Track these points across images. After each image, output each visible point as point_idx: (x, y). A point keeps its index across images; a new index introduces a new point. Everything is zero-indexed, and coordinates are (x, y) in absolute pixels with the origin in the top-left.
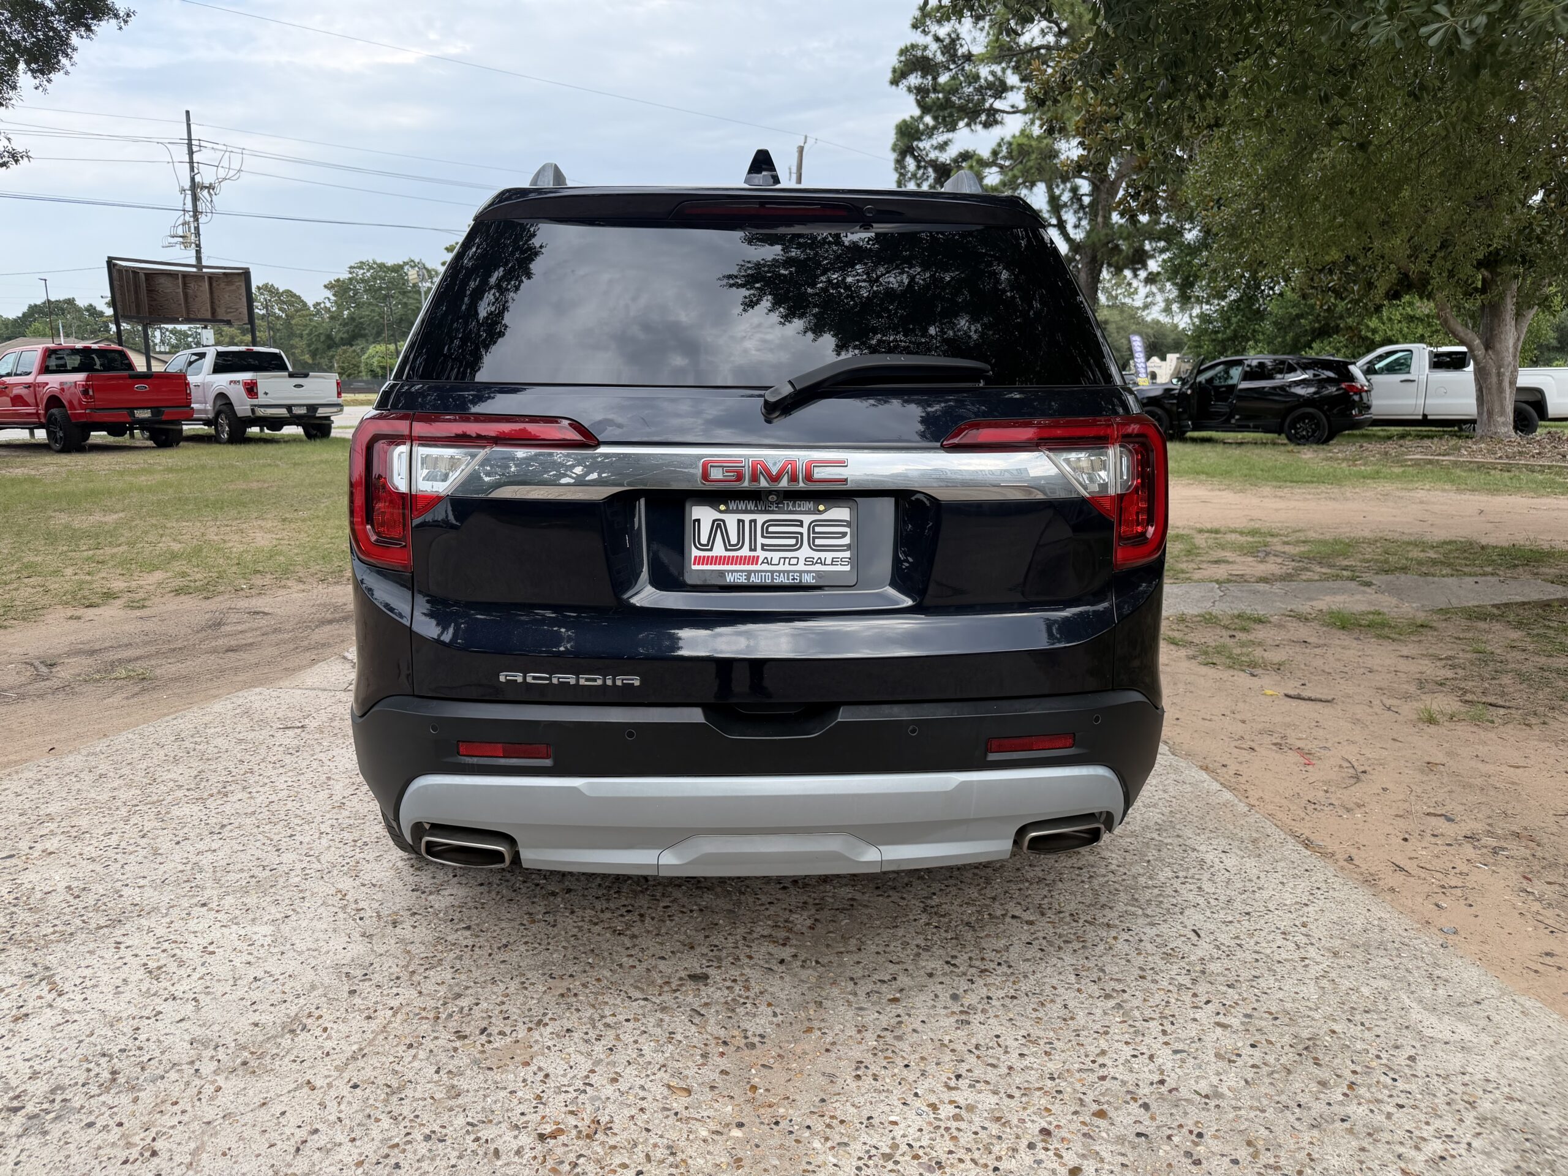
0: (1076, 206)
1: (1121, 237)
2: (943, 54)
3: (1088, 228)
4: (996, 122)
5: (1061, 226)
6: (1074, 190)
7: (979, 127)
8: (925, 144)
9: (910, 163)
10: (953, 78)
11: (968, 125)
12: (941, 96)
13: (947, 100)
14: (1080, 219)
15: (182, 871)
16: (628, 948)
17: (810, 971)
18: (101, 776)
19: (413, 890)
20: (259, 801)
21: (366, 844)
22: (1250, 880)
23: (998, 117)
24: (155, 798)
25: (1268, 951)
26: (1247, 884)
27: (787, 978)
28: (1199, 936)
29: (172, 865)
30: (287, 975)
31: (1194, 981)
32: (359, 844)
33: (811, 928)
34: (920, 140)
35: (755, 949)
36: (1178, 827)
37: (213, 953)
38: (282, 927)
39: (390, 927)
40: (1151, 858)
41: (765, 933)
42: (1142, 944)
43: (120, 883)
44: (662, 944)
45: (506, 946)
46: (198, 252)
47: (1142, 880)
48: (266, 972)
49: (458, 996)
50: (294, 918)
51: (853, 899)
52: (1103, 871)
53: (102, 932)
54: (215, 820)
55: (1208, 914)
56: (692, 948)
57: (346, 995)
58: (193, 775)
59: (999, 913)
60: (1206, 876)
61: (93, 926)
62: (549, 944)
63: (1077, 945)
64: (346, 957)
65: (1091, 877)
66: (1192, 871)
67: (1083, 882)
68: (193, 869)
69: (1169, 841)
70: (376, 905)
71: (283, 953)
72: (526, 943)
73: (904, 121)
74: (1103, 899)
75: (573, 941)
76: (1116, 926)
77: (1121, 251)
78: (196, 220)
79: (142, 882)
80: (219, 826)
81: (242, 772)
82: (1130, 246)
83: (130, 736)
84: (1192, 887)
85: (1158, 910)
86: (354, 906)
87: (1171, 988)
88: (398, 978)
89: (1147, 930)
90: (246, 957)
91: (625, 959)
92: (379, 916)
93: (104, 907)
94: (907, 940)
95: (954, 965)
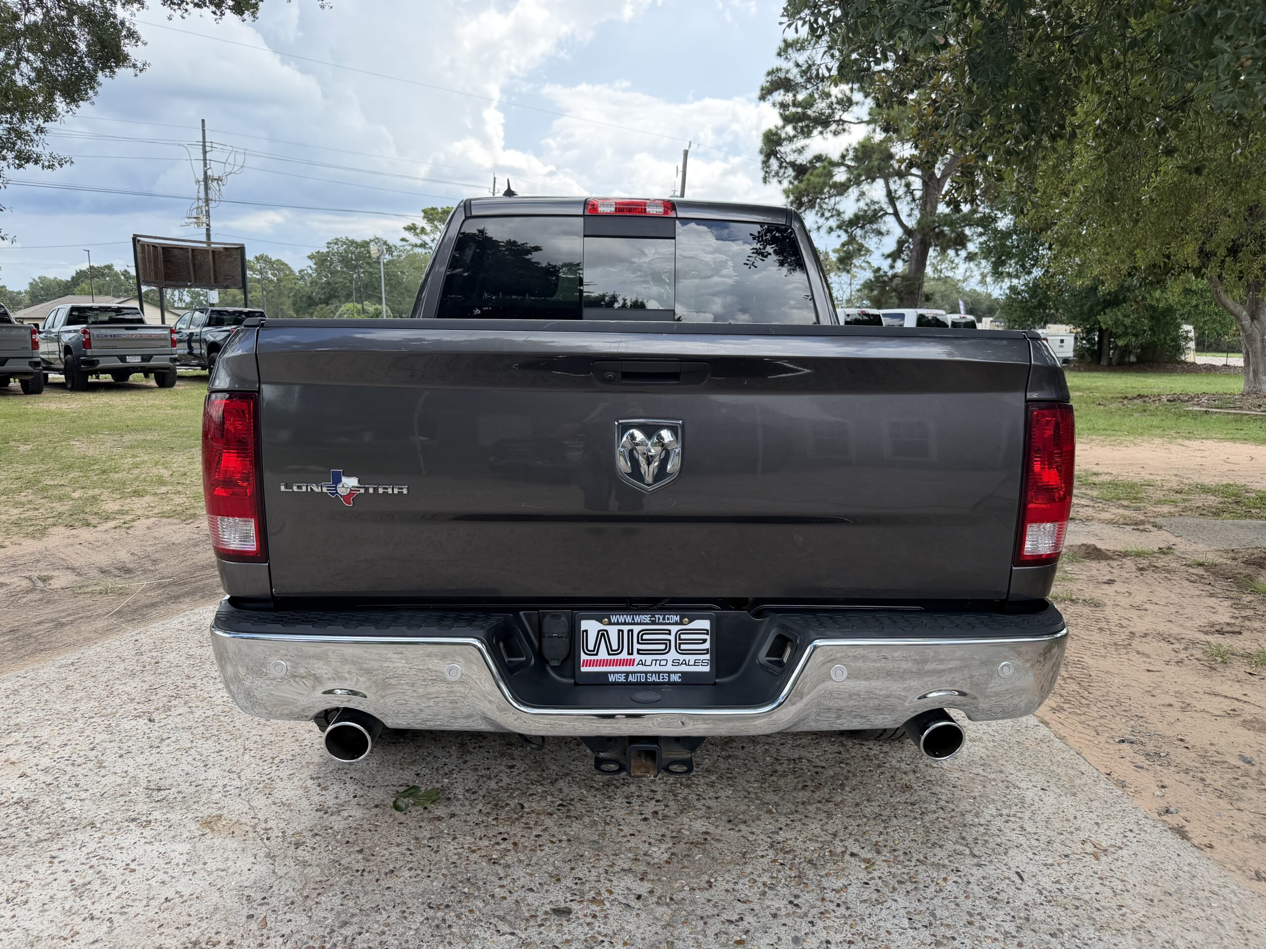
0: (909, 198)
1: (945, 225)
2: (802, 77)
3: (919, 216)
4: (844, 130)
5: (896, 214)
6: (908, 185)
7: (830, 136)
8: (786, 149)
9: (774, 163)
10: (811, 96)
11: (821, 133)
12: (800, 110)
13: (804, 114)
14: (912, 209)
15: (119, 785)
16: (500, 878)
17: (664, 909)
18: (67, 687)
19: (317, 810)
20: (196, 715)
21: (282, 761)
22: (1067, 820)
23: (846, 126)
24: (110, 710)
25: (1087, 897)
26: (1065, 824)
27: (643, 915)
28: (1022, 878)
29: (113, 778)
30: (195, 896)
31: (1019, 928)
32: (277, 761)
33: (668, 862)
34: (780, 145)
35: (615, 883)
36: (1000, 762)
37: (133, 871)
38: (198, 845)
39: (293, 848)
40: (977, 794)
41: (626, 867)
42: (971, 886)
43: (65, 796)
44: (531, 875)
45: (392, 871)
46: (208, 230)
47: (969, 818)
48: (177, 892)
49: (345, 924)
50: (210, 836)
51: (707, 833)
52: (934, 807)
53: (41, 845)
54: (156, 734)
55: (1030, 855)
56: (558, 880)
57: (244, 919)
58: (144, 688)
59: (839, 850)
60: (1028, 814)
61: (34, 839)
62: (430, 870)
63: (909, 886)
64: (248, 879)
65: (923, 813)
66: (1015, 808)
67: (915, 818)
68: (129, 783)
69: (993, 776)
70: (282, 825)
71: (194, 873)
72: (410, 869)
73: (770, 131)
74: (933, 838)
75: (453, 870)
76: (944, 866)
77: (945, 235)
78: (208, 205)
79: (83, 795)
80: (158, 740)
81: (187, 686)
82: (952, 231)
83: (99, 649)
84: (1014, 826)
85: (984, 849)
86: (264, 825)
87: (997, 935)
88: (292, 903)
89: (974, 870)
90: (161, 876)
91: (498, 890)
92: (284, 837)
93: (47, 820)
94: (755, 877)
95: (797, 905)
